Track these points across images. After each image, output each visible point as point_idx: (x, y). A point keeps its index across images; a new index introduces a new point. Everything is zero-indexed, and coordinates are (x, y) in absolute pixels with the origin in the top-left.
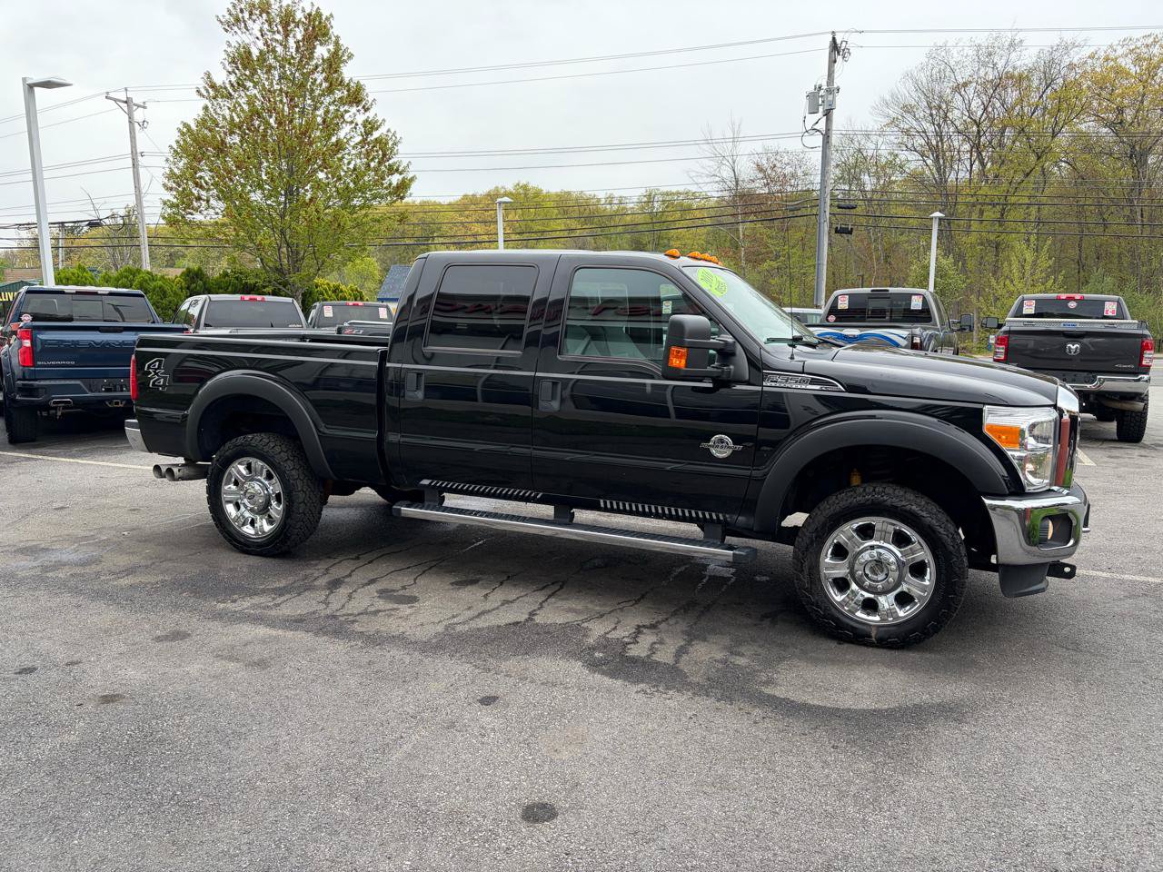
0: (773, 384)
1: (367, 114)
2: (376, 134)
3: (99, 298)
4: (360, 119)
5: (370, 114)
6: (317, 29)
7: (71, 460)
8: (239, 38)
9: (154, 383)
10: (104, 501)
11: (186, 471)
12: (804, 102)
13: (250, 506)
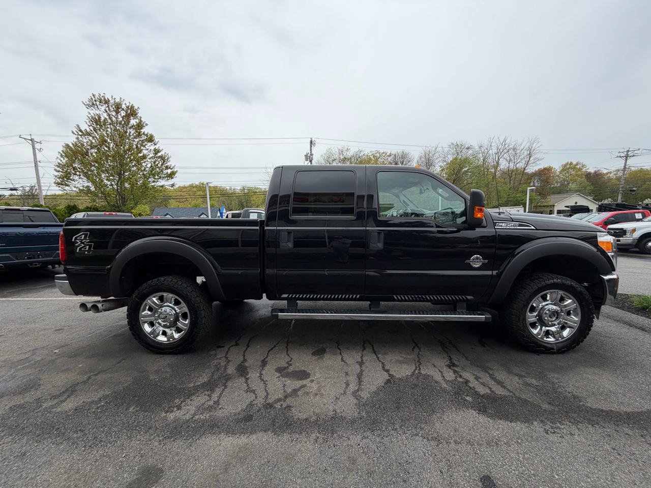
0: (500, 227)
1: (155, 146)
2: (159, 154)
3: (21, 212)
4: (152, 148)
5: (157, 147)
6: (132, 112)
7: (4, 299)
8: (94, 112)
9: (80, 249)
10: (33, 326)
11: (107, 305)
12: (304, 157)
13: (163, 324)
